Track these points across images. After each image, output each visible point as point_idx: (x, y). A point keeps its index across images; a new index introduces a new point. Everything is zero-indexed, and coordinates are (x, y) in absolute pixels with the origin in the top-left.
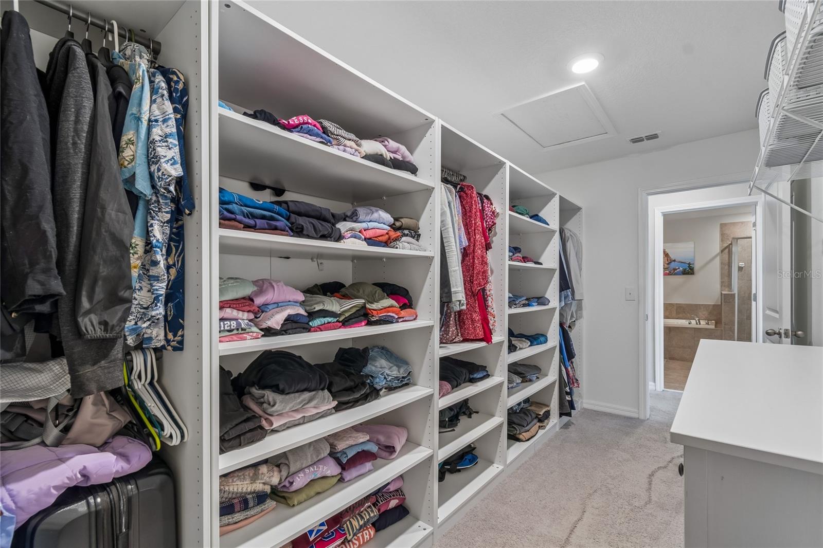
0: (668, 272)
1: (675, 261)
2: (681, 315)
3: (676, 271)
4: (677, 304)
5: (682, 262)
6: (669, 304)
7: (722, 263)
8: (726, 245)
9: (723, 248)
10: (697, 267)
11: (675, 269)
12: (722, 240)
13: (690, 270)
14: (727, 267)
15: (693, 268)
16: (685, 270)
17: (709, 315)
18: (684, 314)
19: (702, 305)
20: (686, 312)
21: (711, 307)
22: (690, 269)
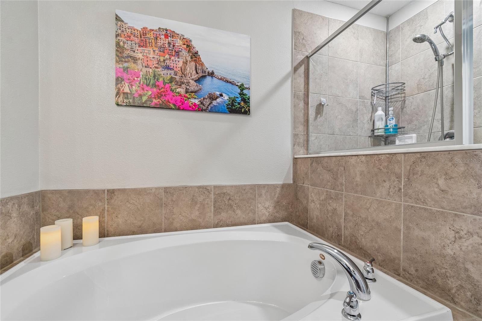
0: (197, 102)
1: (212, 74)
2: (224, 216)
3: (214, 103)
4: (215, 187)
5: (227, 82)
6: (199, 187)
7: (295, 96)
8: (301, 57)
9: (298, 62)
10: (254, 96)
11: (212, 98)
12: (295, 47)
13: (242, 104)
14: (302, 105)
15: (249, 99)
16: (233, 101)
17: (275, 207)
18: (230, 212)
19: (264, 186)
20: (235, 207)
21: (278, 190)
22: (244, 100)
